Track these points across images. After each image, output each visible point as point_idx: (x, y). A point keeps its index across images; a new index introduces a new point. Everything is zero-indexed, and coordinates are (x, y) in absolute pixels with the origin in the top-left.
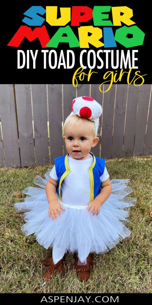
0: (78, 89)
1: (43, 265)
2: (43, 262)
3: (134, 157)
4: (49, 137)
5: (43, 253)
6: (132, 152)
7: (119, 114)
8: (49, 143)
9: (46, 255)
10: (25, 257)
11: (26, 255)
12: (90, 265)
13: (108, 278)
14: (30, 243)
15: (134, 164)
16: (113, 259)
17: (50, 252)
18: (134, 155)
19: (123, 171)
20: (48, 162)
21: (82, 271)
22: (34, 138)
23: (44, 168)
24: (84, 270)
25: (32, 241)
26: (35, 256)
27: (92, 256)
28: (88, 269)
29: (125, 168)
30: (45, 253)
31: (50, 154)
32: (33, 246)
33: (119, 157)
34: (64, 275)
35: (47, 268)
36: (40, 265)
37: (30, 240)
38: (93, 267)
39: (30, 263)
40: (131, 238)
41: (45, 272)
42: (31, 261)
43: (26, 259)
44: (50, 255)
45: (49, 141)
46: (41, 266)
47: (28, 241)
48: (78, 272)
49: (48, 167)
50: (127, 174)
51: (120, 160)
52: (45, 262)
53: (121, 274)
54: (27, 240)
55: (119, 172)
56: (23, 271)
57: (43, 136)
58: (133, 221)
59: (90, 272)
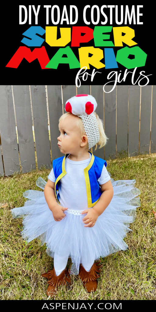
0: (64, 88)
1: (44, 278)
2: (44, 275)
3: (129, 157)
4: (35, 141)
5: (43, 266)
6: (127, 152)
7: (109, 112)
8: (35, 148)
9: (47, 267)
10: (23, 272)
11: (24, 269)
12: (96, 274)
13: (118, 285)
14: (27, 257)
15: (130, 164)
16: (121, 265)
17: (51, 264)
18: (129, 155)
19: (119, 172)
20: (35, 168)
21: (88, 281)
22: (18, 143)
23: (31, 176)
24: (91, 280)
25: (28, 255)
26: (35, 270)
27: (97, 264)
28: (94, 279)
29: (121, 169)
30: (45, 266)
31: (36, 160)
32: (30, 259)
33: (113, 158)
34: (69, 287)
35: (49, 281)
36: (41, 279)
37: (26, 253)
38: (100, 276)
39: (30, 278)
40: (137, 243)
41: (47, 287)
42: (31, 276)
43: (25, 275)
44: (51, 267)
45: (35, 146)
46: (43, 280)
47: (24, 254)
48: (84, 282)
49: (35, 175)
50: (125, 176)
51: (114, 161)
52: (45, 275)
53: (131, 280)
54: (22, 253)
55: (115, 174)
56: (24, 287)
57: (28, 140)
58: (137, 224)
59: (98, 282)
